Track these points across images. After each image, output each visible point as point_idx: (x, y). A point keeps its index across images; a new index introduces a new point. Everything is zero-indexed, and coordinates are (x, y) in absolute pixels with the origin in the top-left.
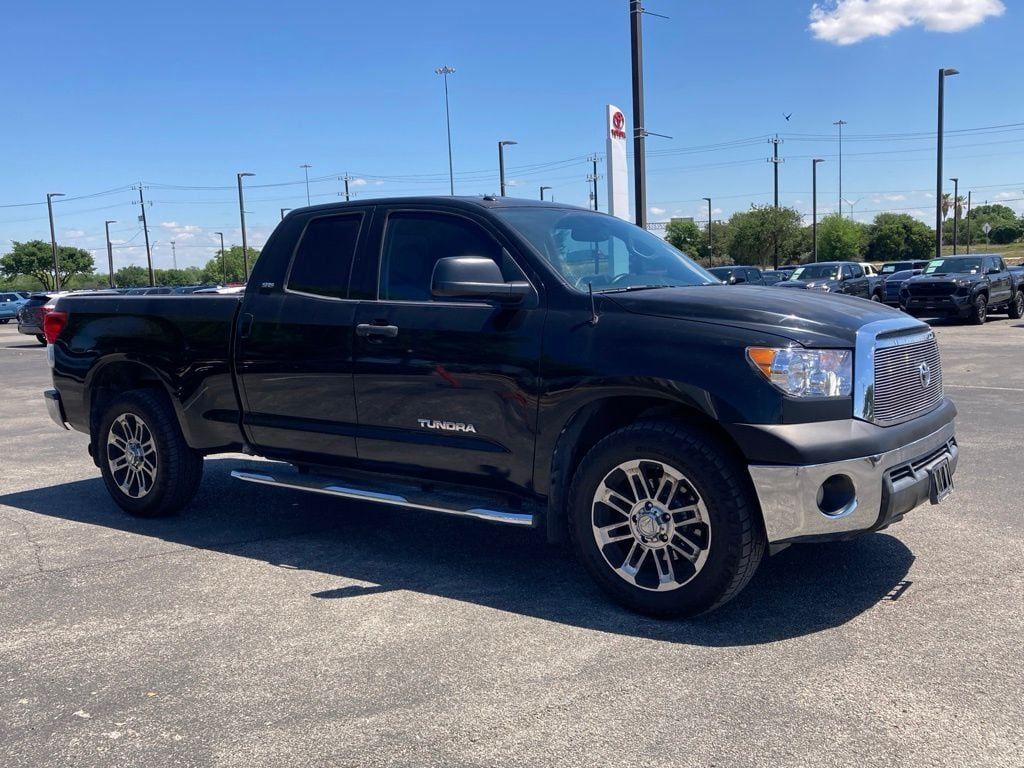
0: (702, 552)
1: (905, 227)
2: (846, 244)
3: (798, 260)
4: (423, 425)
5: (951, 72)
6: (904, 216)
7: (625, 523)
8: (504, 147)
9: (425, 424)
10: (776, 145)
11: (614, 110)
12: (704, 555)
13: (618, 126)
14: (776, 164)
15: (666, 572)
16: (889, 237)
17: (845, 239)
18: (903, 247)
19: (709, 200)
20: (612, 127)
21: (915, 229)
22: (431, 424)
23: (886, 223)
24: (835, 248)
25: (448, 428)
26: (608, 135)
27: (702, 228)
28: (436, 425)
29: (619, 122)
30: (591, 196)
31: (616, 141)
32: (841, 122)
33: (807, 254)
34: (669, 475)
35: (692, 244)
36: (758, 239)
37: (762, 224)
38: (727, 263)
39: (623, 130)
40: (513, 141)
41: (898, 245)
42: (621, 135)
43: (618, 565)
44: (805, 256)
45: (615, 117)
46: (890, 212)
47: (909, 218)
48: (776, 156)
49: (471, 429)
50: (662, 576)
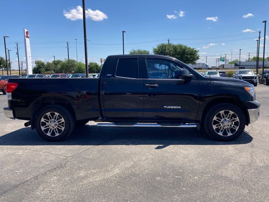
0: (237, 127)
1: (96, 66)
2: (83, 69)
3: (71, 73)
4: (165, 107)
5: (125, 32)
6: (95, 63)
7: (220, 124)
8: (6, 38)
9: (166, 107)
10: (68, 44)
11: (26, 30)
12: (238, 127)
13: (27, 35)
14: (68, 48)
15: (229, 132)
16: (93, 68)
17: (83, 68)
18: (96, 70)
19: (54, 56)
20: (26, 35)
21: (98, 66)
22: (168, 107)
23: (92, 64)
24: (80, 70)
25: (173, 108)
26: (25, 37)
27: (46, 64)
28: (169, 107)
29: (27, 34)
30: (16, 53)
31: (27, 39)
32: (76, 39)
33: (74, 71)
34: (230, 113)
35: (43, 68)
36: (67, 67)
37: (68, 63)
38: (53, 73)
39: (29, 36)
40: (8, 36)
41: (95, 70)
42: (28, 37)
43: (218, 132)
44: (73, 72)
45: (26, 32)
46: (92, 62)
47: (97, 64)
48: (68, 46)
49: (180, 107)
50: (228, 133)
